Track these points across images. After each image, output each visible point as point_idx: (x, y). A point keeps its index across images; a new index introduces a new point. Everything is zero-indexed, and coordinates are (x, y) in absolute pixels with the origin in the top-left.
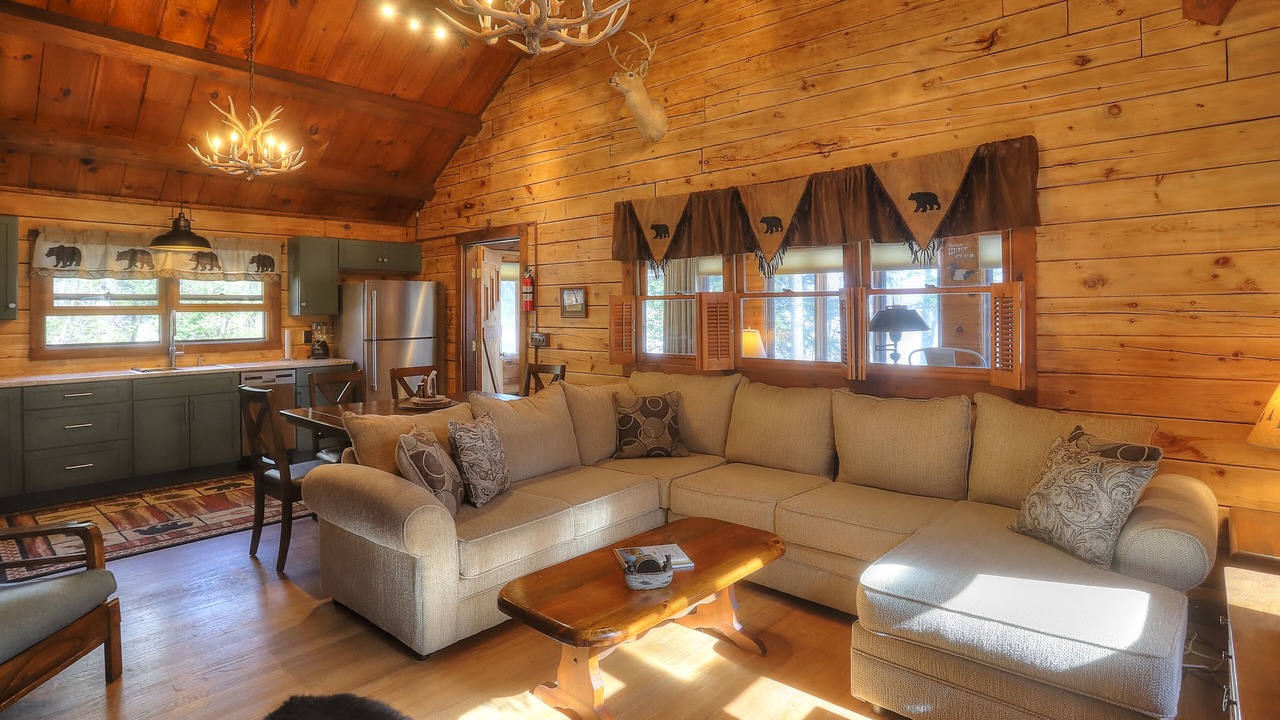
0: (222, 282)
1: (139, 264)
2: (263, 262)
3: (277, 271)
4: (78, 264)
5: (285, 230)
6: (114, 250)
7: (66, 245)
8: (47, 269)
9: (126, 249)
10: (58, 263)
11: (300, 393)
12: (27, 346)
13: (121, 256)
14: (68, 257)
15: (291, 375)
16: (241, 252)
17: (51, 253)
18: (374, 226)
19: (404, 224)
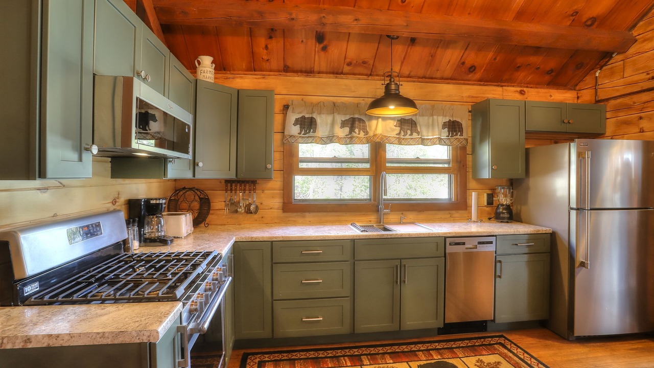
0: (421, 146)
1: (357, 130)
2: (453, 127)
3: (465, 136)
4: (314, 132)
5: (469, 97)
6: (340, 118)
7: (307, 116)
8: (294, 137)
9: (348, 117)
10: (301, 131)
11: (500, 262)
12: (281, 200)
13: (344, 124)
14: (308, 125)
15: (491, 243)
16: (435, 117)
17: (297, 122)
18: (546, 90)
19: (573, 88)
